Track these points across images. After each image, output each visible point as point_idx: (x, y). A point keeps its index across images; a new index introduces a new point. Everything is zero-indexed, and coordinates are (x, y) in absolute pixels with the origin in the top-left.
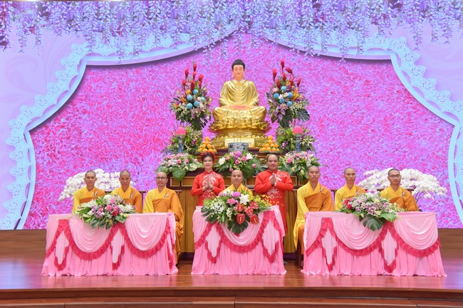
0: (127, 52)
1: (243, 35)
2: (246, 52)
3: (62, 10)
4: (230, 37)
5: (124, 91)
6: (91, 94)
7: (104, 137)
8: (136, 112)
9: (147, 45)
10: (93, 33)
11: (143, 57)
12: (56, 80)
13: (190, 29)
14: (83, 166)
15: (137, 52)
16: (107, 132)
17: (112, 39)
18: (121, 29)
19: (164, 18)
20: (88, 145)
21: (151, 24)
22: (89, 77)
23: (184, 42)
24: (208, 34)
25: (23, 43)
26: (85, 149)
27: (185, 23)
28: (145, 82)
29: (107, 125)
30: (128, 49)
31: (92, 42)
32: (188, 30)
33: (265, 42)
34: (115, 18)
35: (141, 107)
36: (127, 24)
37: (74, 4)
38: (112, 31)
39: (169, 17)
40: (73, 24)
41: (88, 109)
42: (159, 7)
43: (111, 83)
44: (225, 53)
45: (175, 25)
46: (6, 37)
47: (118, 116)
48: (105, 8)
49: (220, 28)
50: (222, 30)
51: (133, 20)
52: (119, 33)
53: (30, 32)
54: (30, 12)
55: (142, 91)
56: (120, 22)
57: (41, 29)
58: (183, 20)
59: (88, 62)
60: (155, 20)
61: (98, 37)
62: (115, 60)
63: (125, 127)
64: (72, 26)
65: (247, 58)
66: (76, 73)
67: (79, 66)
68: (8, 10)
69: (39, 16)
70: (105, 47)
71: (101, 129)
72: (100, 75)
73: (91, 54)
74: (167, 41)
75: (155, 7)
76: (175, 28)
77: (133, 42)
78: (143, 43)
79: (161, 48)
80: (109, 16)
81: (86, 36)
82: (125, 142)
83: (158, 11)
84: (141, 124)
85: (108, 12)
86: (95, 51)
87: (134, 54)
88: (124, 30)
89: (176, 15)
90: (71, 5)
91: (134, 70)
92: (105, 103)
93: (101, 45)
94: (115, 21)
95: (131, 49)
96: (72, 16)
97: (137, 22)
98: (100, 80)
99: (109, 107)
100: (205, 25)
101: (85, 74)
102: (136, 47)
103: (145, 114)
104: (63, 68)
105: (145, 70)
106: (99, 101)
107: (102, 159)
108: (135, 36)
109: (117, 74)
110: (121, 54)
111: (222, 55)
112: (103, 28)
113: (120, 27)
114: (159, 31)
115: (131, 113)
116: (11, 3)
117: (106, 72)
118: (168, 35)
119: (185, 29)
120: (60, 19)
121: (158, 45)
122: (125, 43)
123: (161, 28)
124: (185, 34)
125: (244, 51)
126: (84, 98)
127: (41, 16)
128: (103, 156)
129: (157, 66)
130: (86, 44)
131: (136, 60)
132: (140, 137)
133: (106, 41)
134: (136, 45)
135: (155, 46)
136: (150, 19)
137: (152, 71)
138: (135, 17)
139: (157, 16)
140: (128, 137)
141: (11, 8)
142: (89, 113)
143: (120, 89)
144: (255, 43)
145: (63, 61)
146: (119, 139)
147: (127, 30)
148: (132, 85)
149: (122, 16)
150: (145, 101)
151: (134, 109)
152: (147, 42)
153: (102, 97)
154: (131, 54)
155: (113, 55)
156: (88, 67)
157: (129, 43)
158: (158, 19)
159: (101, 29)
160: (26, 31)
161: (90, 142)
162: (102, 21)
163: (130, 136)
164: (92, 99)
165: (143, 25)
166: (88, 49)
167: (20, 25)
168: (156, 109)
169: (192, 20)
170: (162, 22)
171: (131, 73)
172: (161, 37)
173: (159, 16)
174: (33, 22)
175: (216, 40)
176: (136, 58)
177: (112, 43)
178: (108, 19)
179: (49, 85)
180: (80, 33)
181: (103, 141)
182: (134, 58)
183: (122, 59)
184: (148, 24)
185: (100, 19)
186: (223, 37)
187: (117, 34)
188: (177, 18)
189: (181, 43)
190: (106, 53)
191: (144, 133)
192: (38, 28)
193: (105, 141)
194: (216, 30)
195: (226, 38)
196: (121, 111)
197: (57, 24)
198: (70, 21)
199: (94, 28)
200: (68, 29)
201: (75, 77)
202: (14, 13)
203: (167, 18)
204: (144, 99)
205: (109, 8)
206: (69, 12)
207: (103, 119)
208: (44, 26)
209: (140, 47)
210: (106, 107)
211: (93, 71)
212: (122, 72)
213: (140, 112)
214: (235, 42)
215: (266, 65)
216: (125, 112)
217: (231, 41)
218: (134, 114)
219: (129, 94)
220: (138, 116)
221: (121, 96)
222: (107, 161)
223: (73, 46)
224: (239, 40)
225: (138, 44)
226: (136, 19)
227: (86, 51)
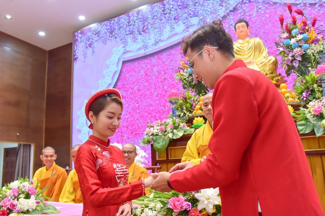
0: (150, 44)
1: (247, 5)
2: (252, 19)
3: (107, 26)
4: (235, 9)
5: (150, 76)
6: (126, 83)
7: (137, 116)
8: (160, 92)
9: (165, 35)
10: (126, 36)
11: (162, 45)
12: (104, 77)
13: (198, 13)
14: (123, 141)
15: (157, 42)
16: (138, 111)
17: (139, 37)
18: (145, 27)
19: (176, 10)
20: (125, 124)
21: (167, 18)
22: (124, 70)
23: (194, 25)
24: (214, 12)
25: (85, 56)
26: (124, 127)
27: (194, 9)
28: (165, 65)
29: (139, 106)
30: (150, 42)
31: (125, 43)
32: (196, 14)
33: (271, 5)
34: (141, 21)
35: (163, 87)
36: (149, 23)
37: (114, 20)
38: (139, 31)
39: (180, 9)
40: (113, 34)
41: (125, 95)
42: (172, 3)
43: (140, 71)
44: (231, 25)
45: (185, 13)
46: (77, 54)
47: (146, 97)
48: (134, 16)
49: (224, 4)
50: (226, 6)
51: (153, 19)
52: (143, 31)
53: (89, 47)
54: (89, 34)
55: (163, 73)
56: (144, 23)
57: (95, 43)
58: (192, 8)
59: (124, 58)
60: (170, 13)
61: (129, 39)
62: (142, 52)
63: (151, 105)
64: (113, 36)
65: (254, 23)
66: (116, 69)
67: (118, 63)
68: (78, 37)
69: (94, 35)
70: (135, 44)
71: (134, 110)
72: (132, 67)
73: (125, 52)
74: (180, 27)
75: (169, 4)
76: (186, 15)
77: (154, 35)
78: (161, 34)
79: (176, 34)
80: (136, 21)
81: (122, 40)
82: (152, 119)
83: (172, 6)
84: (164, 101)
85: (136, 18)
86: (128, 49)
87: (155, 44)
88: (147, 28)
89: (185, 5)
90: (112, 22)
91: (156, 57)
92: (136, 88)
93: (132, 43)
94: (141, 23)
95: (153, 41)
96: (113, 29)
97: (156, 19)
98: (132, 70)
99: (139, 90)
100: (211, 6)
101: (122, 68)
102: (157, 39)
103: (166, 92)
104: (108, 67)
105: (165, 55)
106: (132, 87)
107: (136, 134)
108: (155, 30)
109: (143, 63)
110: (146, 47)
111: (229, 27)
112: (133, 31)
113: (144, 26)
114: (173, 21)
115: (156, 93)
116: (79, 32)
117: (136, 63)
118: (181, 22)
119: (194, 13)
120: (106, 33)
121: (173, 32)
122: (148, 38)
123: (174, 19)
124: (194, 18)
125: (250, 18)
126: (121, 86)
127: (95, 35)
128: (137, 132)
129: (174, 50)
130: (123, 45)
131: (156, 49)
132: (163, 113)
133: (135, 39)
134: (156, 37)
135: (171, 34)
136: (166, 14)
137: (171, 54)
138: (155, 16)
139: (171, 10)
140: (154, 114)
141: (80, 35)
142: (125, 98)
143: (146, 74)
144: (260, 8)
145: (108, 62)
146: (147, 116)
147: (149, 27)
148: (155, 69)
149: (145, 18)
150: (166, 81)
151: (158, 89)
152: (164, 33)
153: (134, 83)
154: (153, 45)
155: (140, 49)
156: (124, 62)
157: (152, 37)
158: (172, 12)
159: (131, 32)
160: (87, 47)
161: (127, 121)
162: (132, 26)
163: (156, 112)
164: (127, 86)
165: (161, 20)
166: (123, 49)
167: (83, 44)
168: (175, 86)
169: (200, 5)
170: (175, 14)
171: (154, 60)
172: (175, 25)
173: (172, 9)
174: (91, 40)
175: (222, 15)
176: (157, 47)
177: (139, 40)
178: (136, 24)
179: (100, 81)
180: (118, 39)
181: (136, 119)
182: (155, 48)
183: (147, 51)
184: (164, 18)
185: (131, 25)
186: (228, 11)
187: (142, 33)
188: (186, 7)
189: (192, 26)
190: (135, 49)
191: (167, 108)
192: (93, 44)
193: (137, 119)
194: (221, 7)
195: (231, 11)
196: (148, 93)
197: (104, 37)
198: (111, 33)
199: (127, 33)
200: (110, 38)
201: (115, 73)
202: (81, 38)
203: (179, 10)
204: (165, 79)
205: (136, 15)
206: (111, 27)
207: (135, 101)
208: (97, 41)
209: (159, 38)
210: (137, 91)
211: (127, 64)
212: (147, 61)
213: (162, 91)
214: (240, 13)
215: (275, 26)
216: (151, 92)
217: (236, 12)
218: (158, 94)
219: (153, 77)
220: (161, 94)
221: (147, 80)
222: (139, 136)
223: (114, 49)
224: (243, 10)
225: (158, 36)
226: (155, 18)
227: (122, 50)
